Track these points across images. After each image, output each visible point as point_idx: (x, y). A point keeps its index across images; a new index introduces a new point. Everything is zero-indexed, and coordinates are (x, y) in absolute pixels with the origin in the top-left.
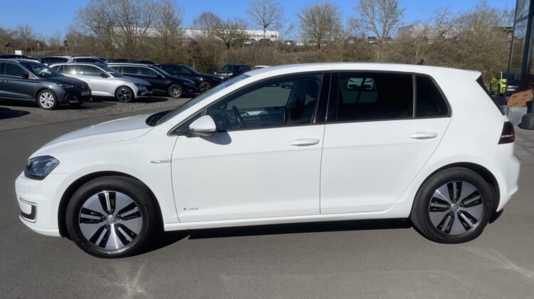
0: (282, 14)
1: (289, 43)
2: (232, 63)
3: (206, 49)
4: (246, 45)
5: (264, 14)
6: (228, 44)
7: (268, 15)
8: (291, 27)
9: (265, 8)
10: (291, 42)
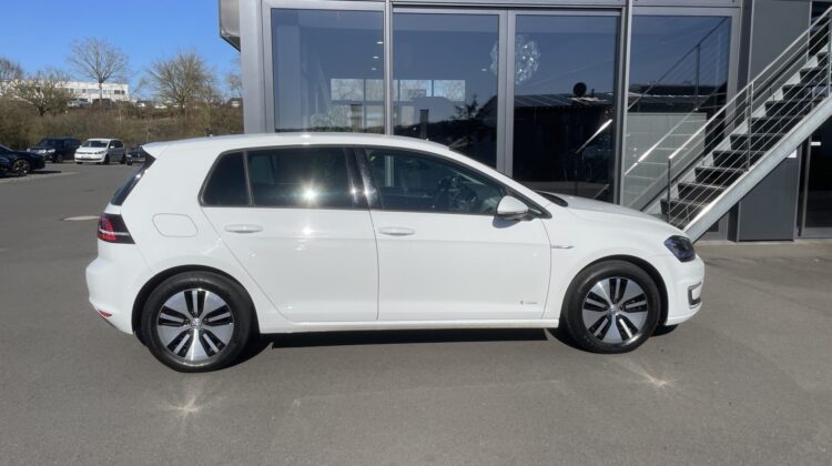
0: (127, 63)
1: (143, 105)
2: (51, 137)
3: (7, 118)
4: (71, 108)
5: (98, 64)
6: (41, 109)
7: (103, 65)
8: (143, 82)
9: (98, 54)
10: (145, 102)
